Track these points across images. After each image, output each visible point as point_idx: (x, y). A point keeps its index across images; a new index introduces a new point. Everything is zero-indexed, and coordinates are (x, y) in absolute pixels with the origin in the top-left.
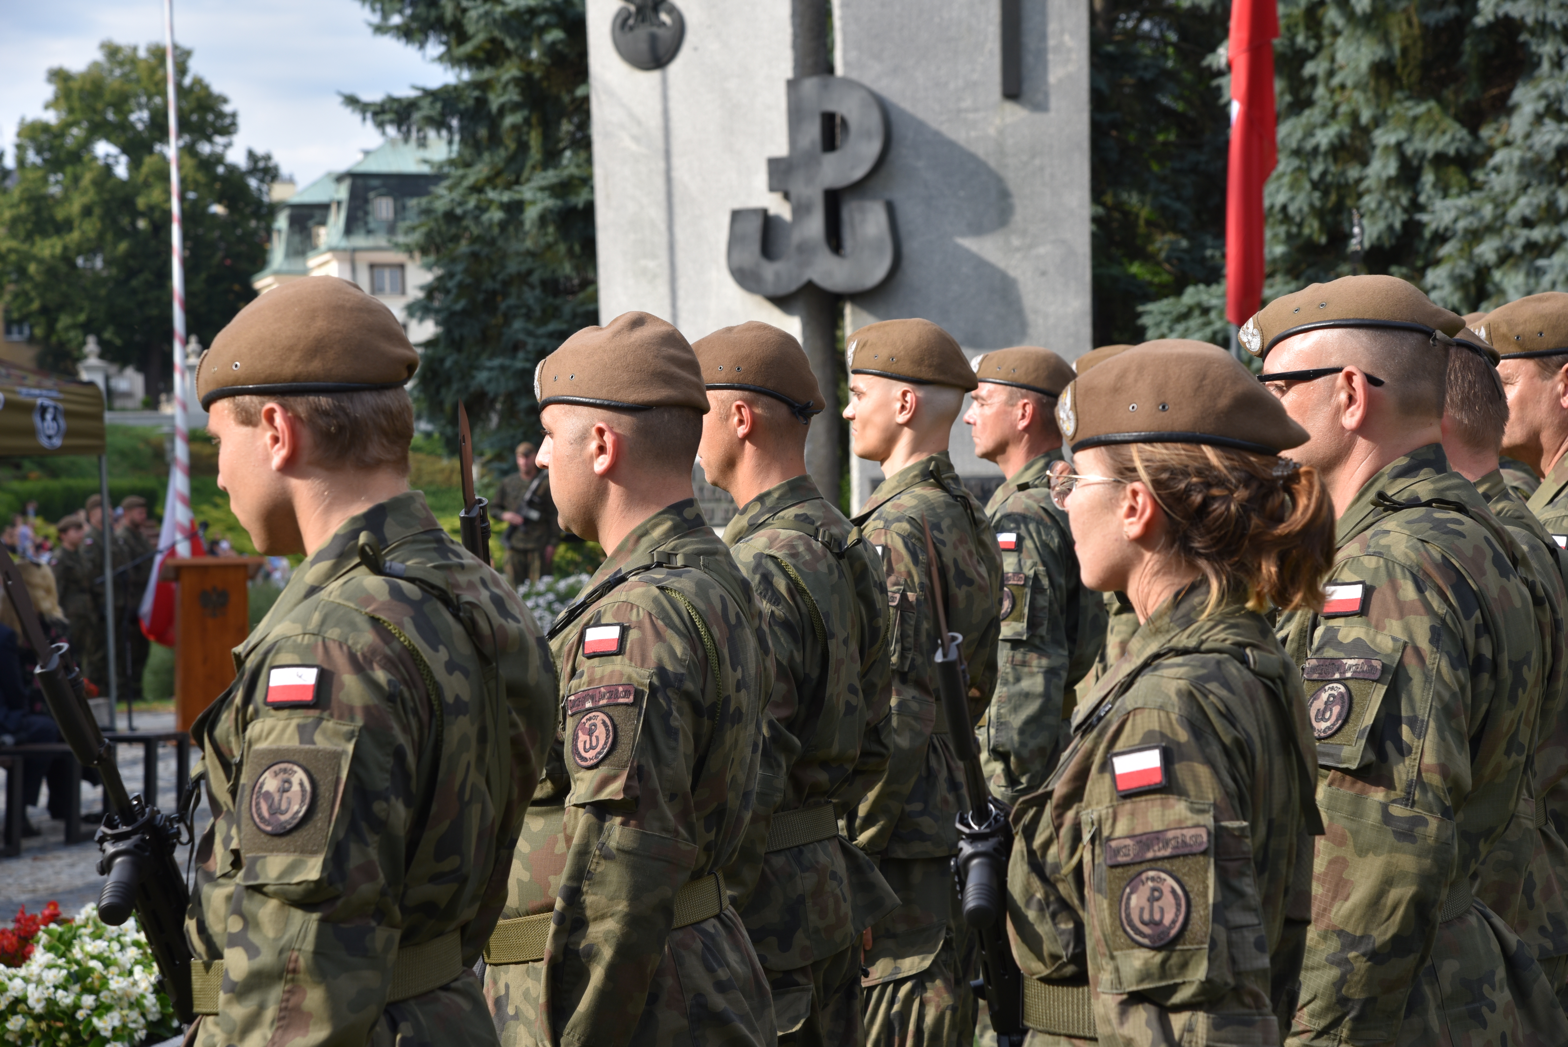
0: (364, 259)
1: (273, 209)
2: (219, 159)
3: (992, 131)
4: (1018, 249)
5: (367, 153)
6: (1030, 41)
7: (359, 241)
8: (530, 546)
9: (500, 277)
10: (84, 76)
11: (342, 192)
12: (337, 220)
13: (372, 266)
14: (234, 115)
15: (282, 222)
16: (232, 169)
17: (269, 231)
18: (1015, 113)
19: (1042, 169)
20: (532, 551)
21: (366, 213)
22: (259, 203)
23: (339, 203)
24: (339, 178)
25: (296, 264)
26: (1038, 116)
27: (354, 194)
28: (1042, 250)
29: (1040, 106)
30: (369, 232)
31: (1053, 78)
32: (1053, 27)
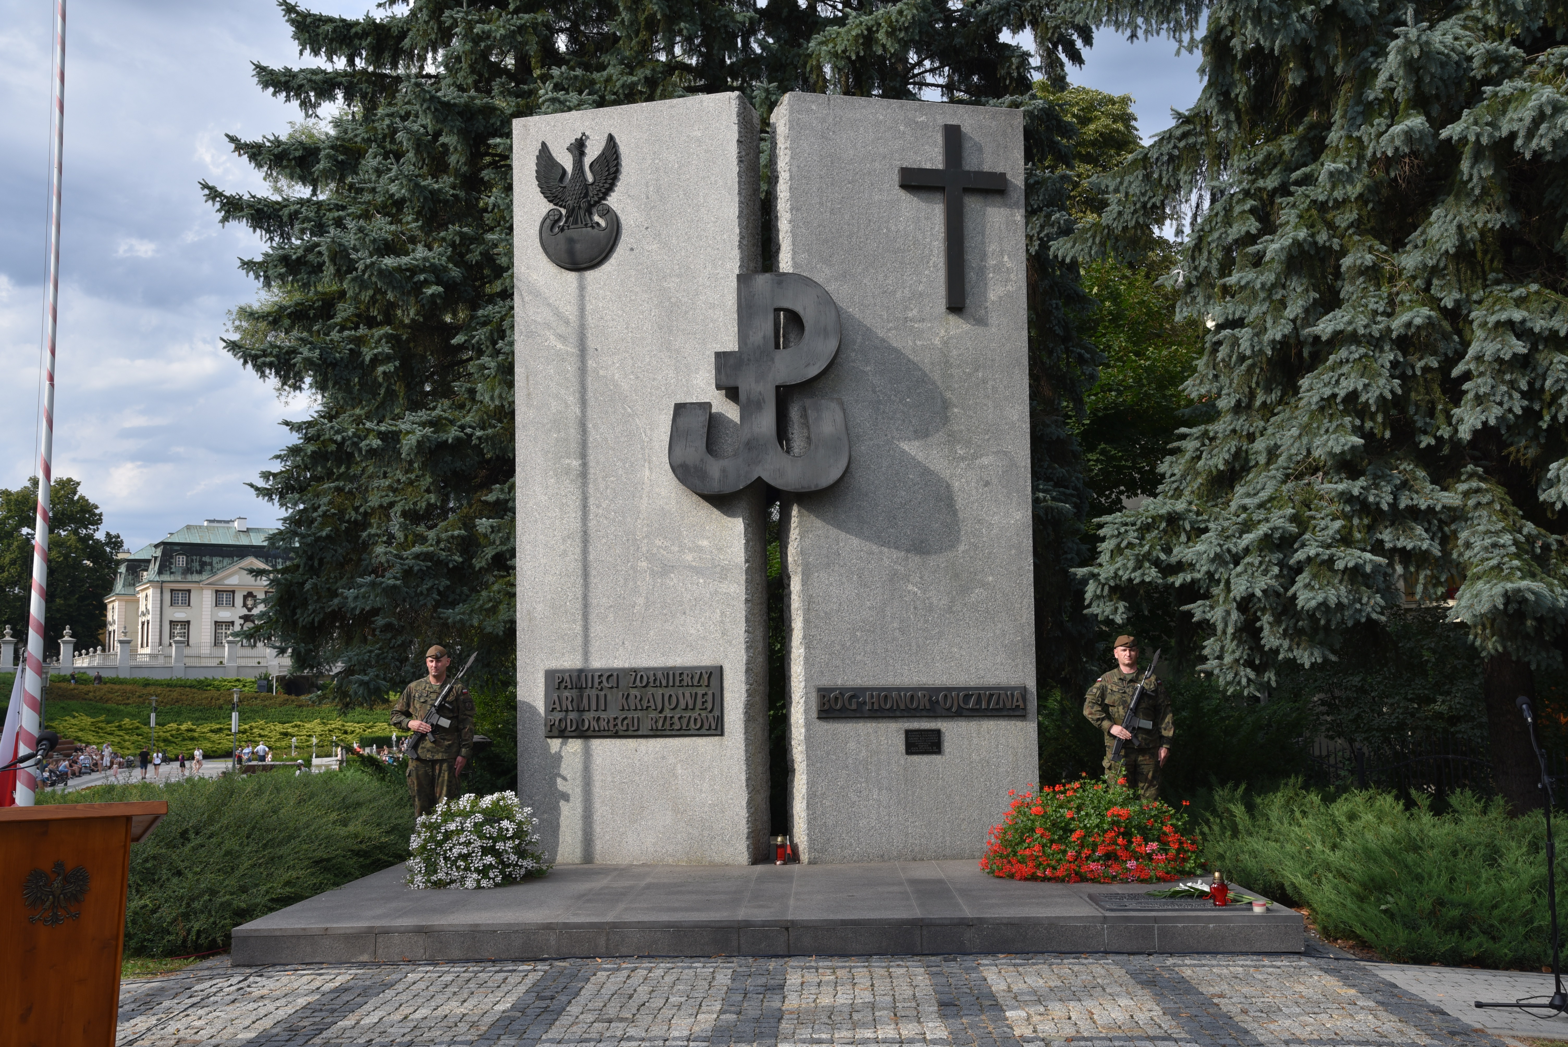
0: (168, 587)
1: (119, 563)
2: (91, 537)
3: (937, 341)
4: (963, 459)
5: (171, 534)
6: (972, 259)
7: (166, 577)
8: (439, 756)
9: (362, 510)
10: (17, 493)
11: (159, 553)
12: (154, 568)
13: (172, 591)
14: (101, 515)
15: (123, 569)
16: (97, 542)
17: (115, 573)
18: (957, 326)
19: (984, 381)
20: (442, 761)
21: (171, 563)
22: (111, 560)
23: (156, 558)
24: (156, 546)
25: (130, 590)
26: (980, 330)
27: (164, 553)
28: (985, 461)
29: (981, 322)
30: (172, 573)
31: (992, 296)
32: (992, 248)
